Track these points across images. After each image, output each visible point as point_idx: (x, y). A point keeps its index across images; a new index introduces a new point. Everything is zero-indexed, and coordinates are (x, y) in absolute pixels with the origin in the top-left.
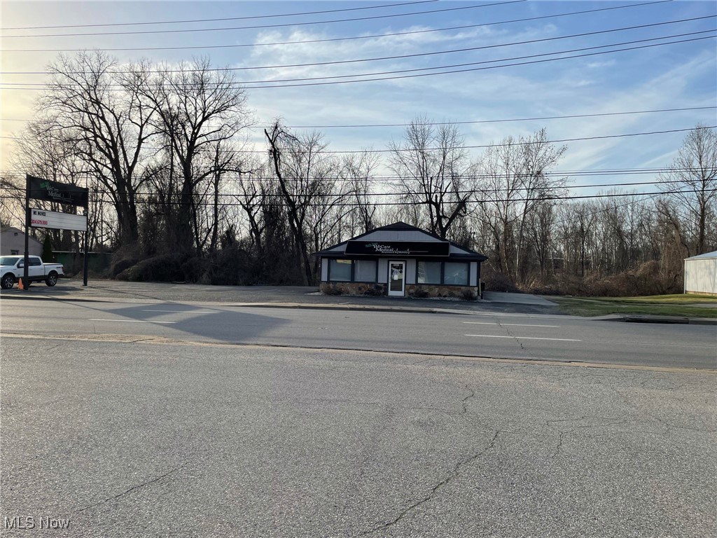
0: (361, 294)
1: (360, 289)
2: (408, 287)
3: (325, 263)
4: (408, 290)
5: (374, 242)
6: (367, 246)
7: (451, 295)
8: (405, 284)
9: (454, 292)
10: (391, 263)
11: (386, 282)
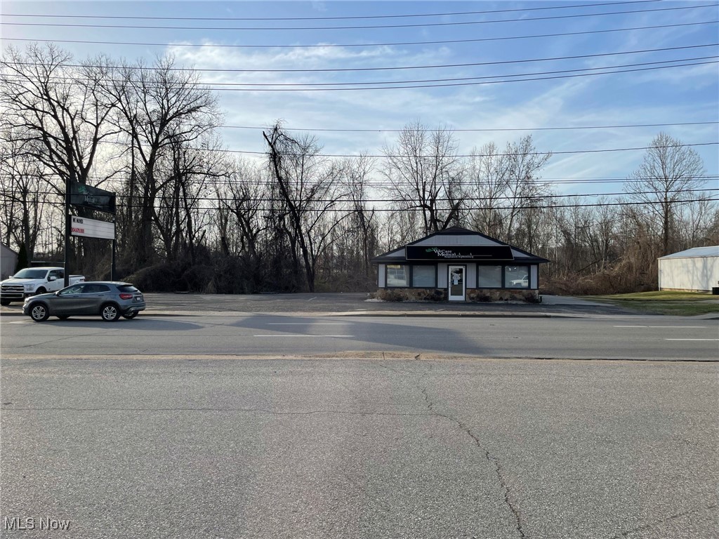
0: (421, 299)
1: (419, 294)
2: (469, 291)
3: (382, 268)
4: (469, 295)
5: (434, 247)
6: (427, 251)
7: (513, 298)
8: (466, 288)
9: (515, 295)
10: (450, 267)
11: (446, 287)
